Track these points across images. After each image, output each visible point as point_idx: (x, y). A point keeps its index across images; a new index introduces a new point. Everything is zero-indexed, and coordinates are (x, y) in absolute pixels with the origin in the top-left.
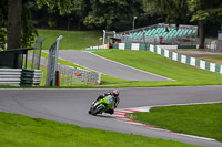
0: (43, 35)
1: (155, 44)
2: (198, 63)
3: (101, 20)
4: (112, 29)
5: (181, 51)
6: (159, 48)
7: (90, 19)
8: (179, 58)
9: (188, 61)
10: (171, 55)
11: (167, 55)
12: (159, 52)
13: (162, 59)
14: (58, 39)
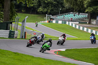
0: (19, 16)
1: (69, 21)
2: (87, 30)
3: (45, 10)
4: (50, 14)
5: (80, 25)
7: (40, 9)
9: (83, 29)
10: (76, 26)
11: (74, 26)
14: (26, 18)
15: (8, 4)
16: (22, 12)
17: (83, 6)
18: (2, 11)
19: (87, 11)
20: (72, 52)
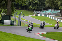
0: (17, 11)
1: (48, 15)
3: (34, 8)
4: (36, 10)
5: (55, 17)
6: (49, 16)
7: (30, 7)
8: (55, 19)
9: (57, 20)
10: (53, 18)
11: (51, 18)
13: (50, 19)
14: (21, 12)
15: (10, 4)
16: (19, 9)
17: (57, 5)
18: (6, 8)
19: (60, 8)
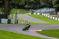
2: (55, 18)
3: (30, 7)
4: (32, 9)
5: (50, 15)
6: (45, 14)
7: (26, 6)
8: (50, 17)
9: (52, 18)
10: (48, 16)
12: (45, 15)
14: (18, 11)
16: (15, 8)
18: (3, 7)
20: (46, 32)
